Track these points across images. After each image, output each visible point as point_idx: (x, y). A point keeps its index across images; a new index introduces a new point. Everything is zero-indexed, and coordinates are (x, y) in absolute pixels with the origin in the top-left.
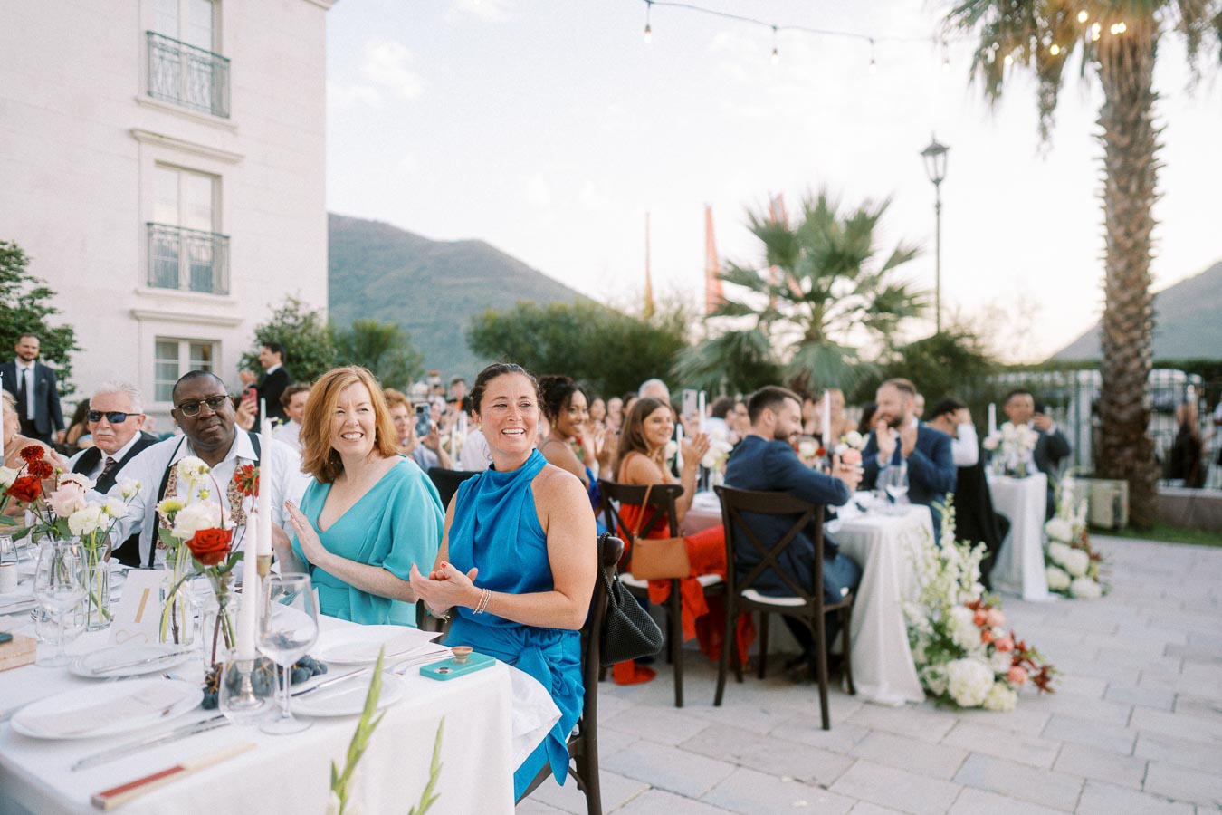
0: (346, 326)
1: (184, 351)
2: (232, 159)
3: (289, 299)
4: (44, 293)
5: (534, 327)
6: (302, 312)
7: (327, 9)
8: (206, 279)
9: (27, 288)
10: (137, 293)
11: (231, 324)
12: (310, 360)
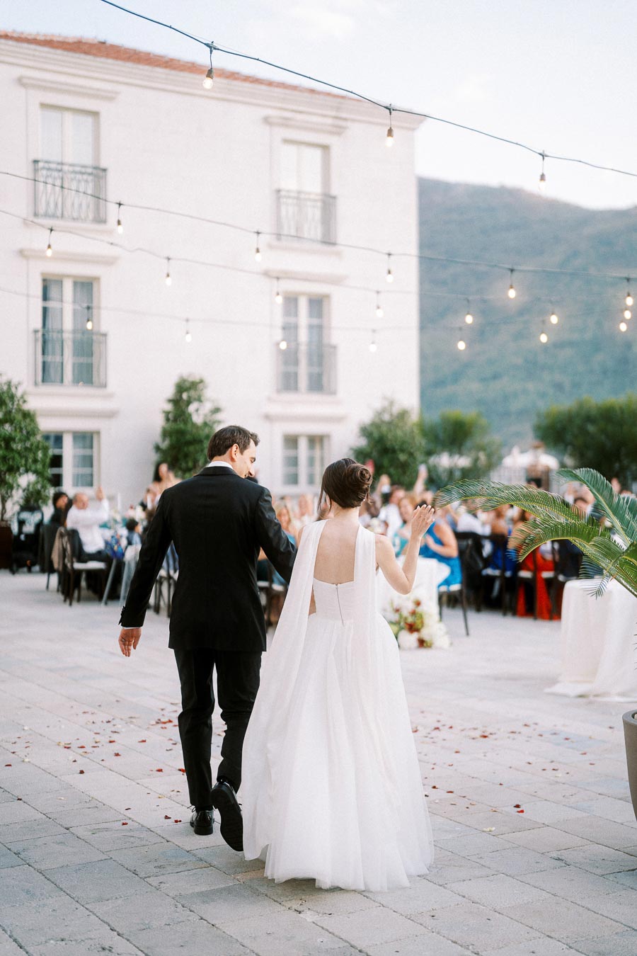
0: (434, 417)
1: (303, 444)
2: (336, 281)
3: (385, 398)
4: (217, 410)
5: (589, 419)
6: (395, 410)
7: (414, 129)
8: (318, 384)
9: (207, 407)
10: (269, 399)
11: (339, 420)
12: (402, 451)
